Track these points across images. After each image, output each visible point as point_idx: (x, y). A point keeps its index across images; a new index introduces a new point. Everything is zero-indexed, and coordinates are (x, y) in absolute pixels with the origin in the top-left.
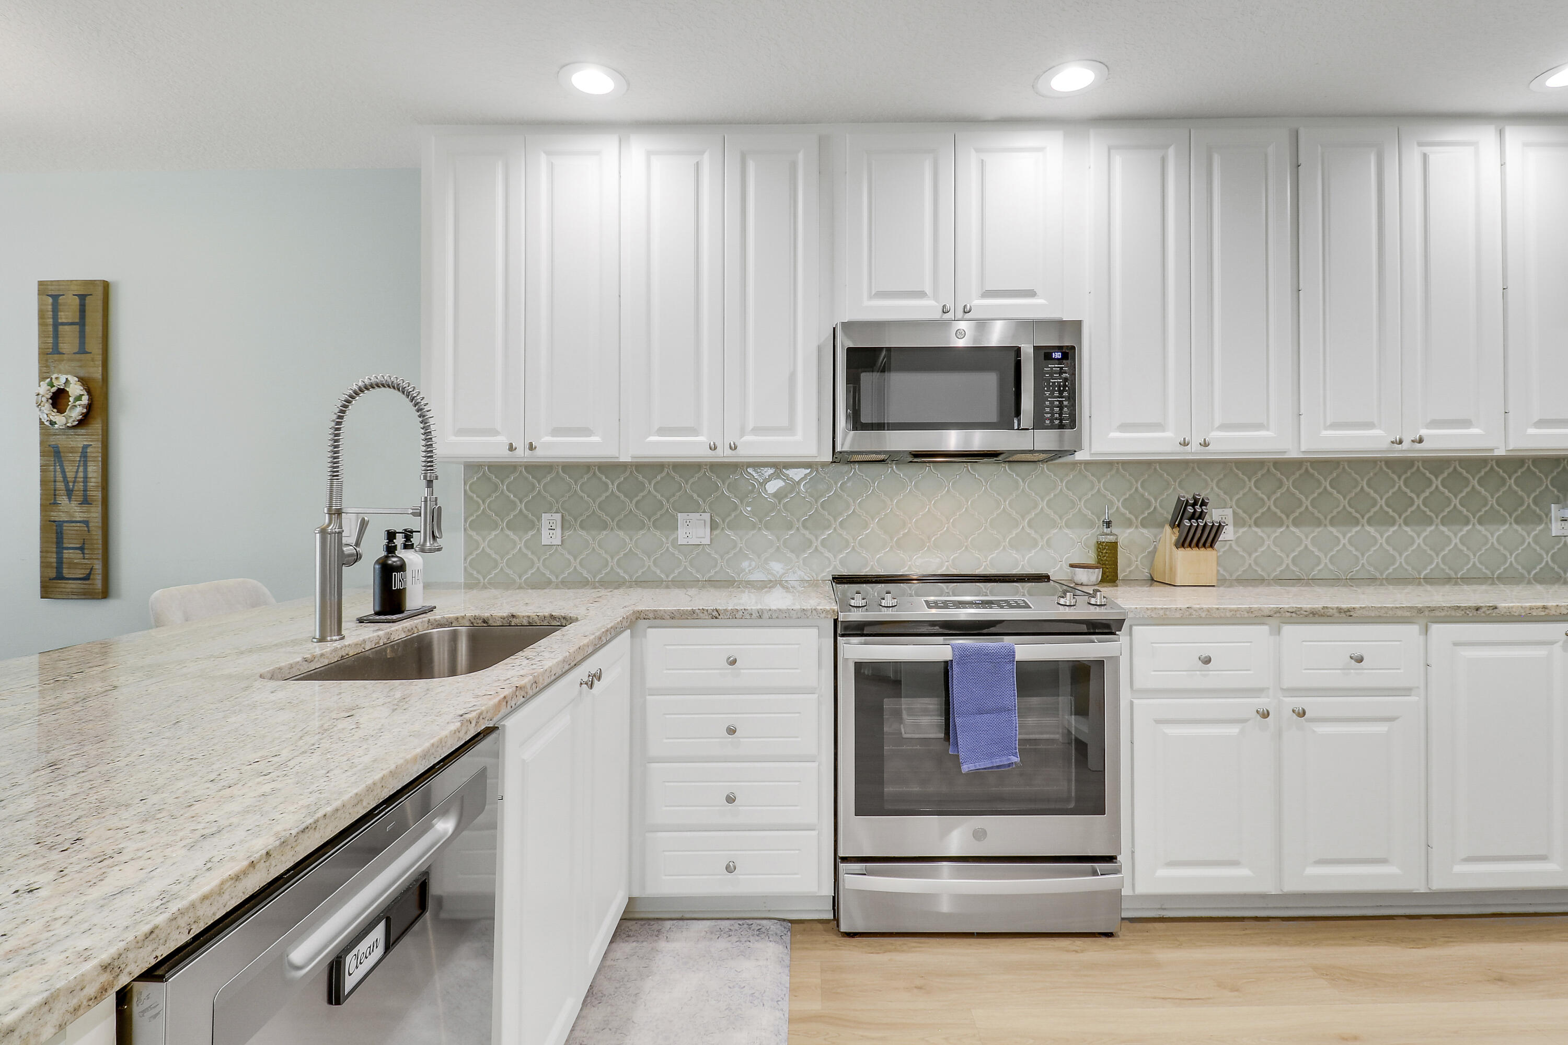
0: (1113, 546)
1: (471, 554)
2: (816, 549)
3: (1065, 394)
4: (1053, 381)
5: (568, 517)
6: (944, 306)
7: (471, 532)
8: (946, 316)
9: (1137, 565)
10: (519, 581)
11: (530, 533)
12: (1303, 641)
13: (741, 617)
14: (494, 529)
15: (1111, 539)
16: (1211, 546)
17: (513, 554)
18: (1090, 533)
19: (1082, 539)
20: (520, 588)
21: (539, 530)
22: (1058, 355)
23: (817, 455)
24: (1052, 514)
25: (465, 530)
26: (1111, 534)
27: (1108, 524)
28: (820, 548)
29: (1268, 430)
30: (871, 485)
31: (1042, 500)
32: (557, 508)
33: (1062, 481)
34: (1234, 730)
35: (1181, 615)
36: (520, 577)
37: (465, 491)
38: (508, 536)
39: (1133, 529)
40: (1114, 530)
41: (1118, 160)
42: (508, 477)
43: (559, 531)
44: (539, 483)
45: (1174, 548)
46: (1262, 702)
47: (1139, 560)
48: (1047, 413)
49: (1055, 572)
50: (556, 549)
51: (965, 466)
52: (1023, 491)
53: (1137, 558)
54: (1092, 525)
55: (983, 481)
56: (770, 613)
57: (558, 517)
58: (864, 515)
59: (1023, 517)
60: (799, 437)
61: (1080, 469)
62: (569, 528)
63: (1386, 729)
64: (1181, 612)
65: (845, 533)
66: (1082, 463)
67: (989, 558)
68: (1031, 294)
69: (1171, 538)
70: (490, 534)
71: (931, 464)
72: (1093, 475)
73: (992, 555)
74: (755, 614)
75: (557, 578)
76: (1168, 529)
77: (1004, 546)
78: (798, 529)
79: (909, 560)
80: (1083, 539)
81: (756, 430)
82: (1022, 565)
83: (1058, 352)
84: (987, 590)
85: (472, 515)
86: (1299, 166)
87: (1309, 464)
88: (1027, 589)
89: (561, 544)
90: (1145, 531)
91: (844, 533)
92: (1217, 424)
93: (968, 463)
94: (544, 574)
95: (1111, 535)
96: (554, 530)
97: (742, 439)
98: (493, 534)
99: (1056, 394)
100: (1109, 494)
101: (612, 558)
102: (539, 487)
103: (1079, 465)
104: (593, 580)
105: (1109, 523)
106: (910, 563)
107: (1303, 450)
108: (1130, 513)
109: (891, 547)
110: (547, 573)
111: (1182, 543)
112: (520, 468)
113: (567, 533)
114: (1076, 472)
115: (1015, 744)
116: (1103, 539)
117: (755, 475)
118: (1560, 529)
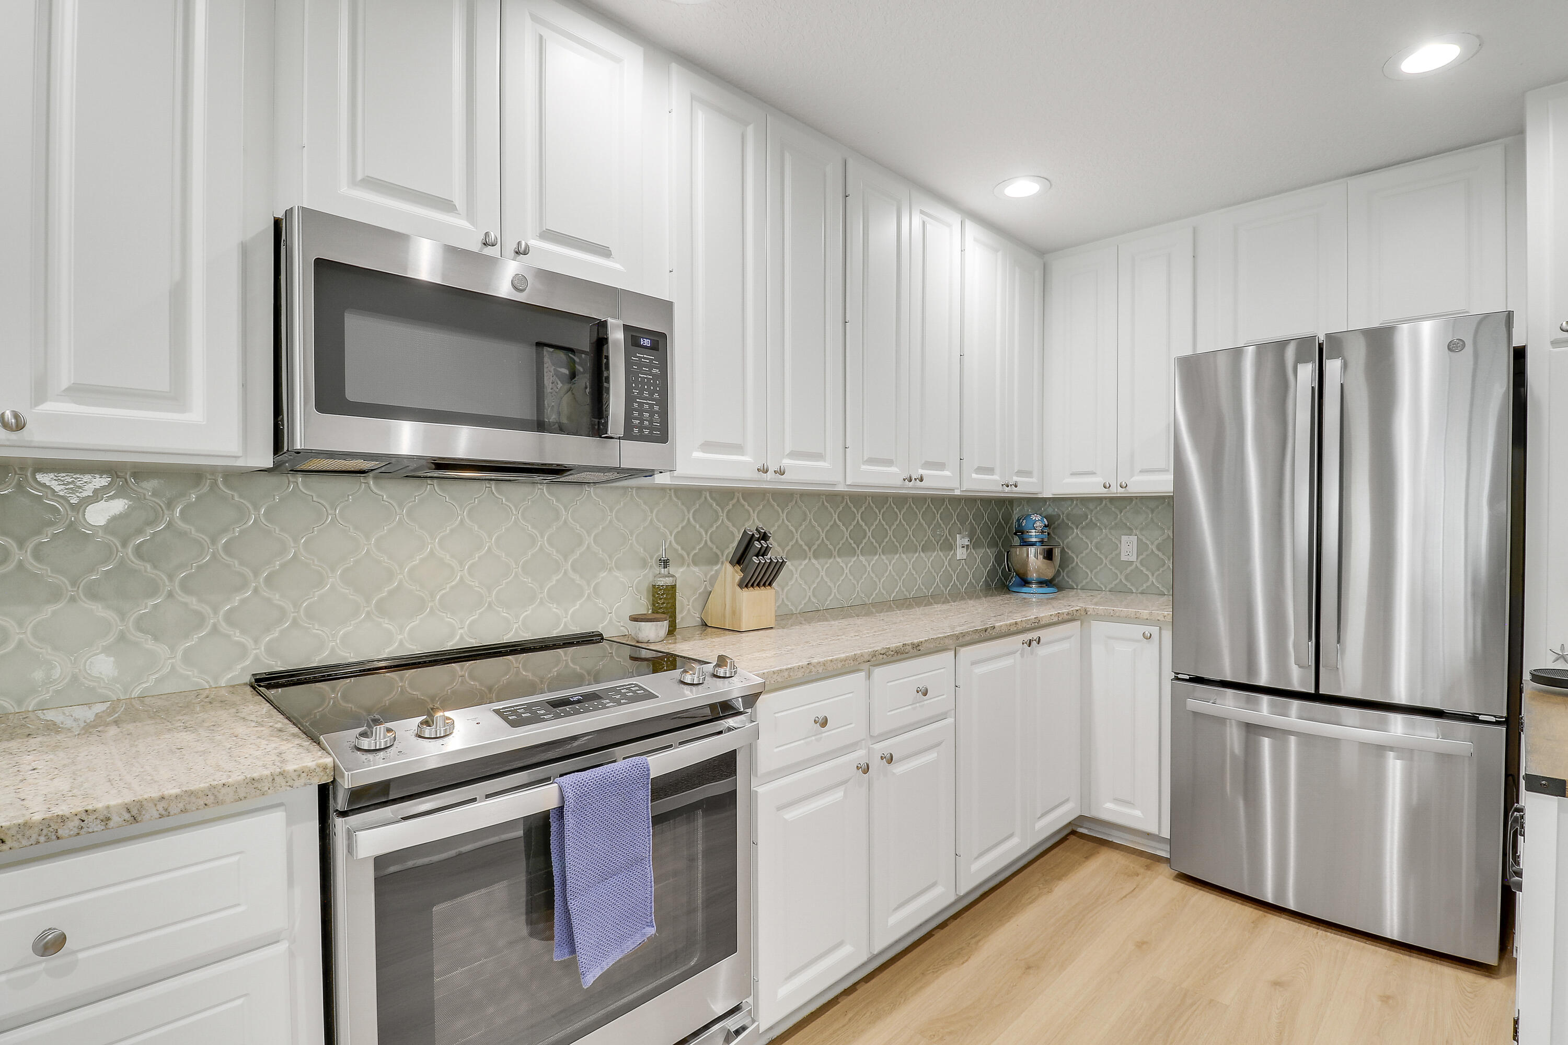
0: (671, 590)
2: (215, 629)
3: (656, 395)
4: (642, 376)
6: (487, 234)
8: (488, 251)
9: (689, 610)
12: (888, 682)
13: (76, 831)
15: (668, 581)
16: (770, 584)
18: (642, 574)
19: (633, 583)
22: (646, 342)
23: (240, 454)
24: (601, 552)
26: (670, 575)
27: (665, 563)
28: (224, 627)
29: (825, 461)
30: (329, 512)
31: (589, 535)
33: (611, 511)
34: (838, 795)
35: (803, 674)
39: (685, 568)
40: (672, 569)
41: (701, 116)
45: (738, 589)
46: (859, 756)
47: (690, 604)
48: (636, 418)
49: (603, 628)
51: (488, 485)
52: (565, 522)
53: (689, 602)
54: (644, 564)
55: (513, 508)
56: (163, 804)
58: (316, 562)
59: (566, 557)
60: (196, 414)
61: (632, 495)
63: (936, 755)
64: (803, 670)
65: (277, 596)
66: (634, 487)
67: (521, 617)
68: (605, 252)
69: (733, 578)
71: (435, 481)
72: (645, 503)
73: (525, 613)
74: (120, 815)
76: (729, 567)
77: (541, 598)
78: (170, 595)
79: (399, 633)
80: (635, 583)
81: (78, 392)
82: (565, 621)
83: (646, 339)
84: (519, 664)
86: (847, 196)
87: (824, 497)
88: (570, 655)
90: (696, 569)
91: (276, 598)
92: (787, 451)
93: (491, 482)
95: (668, 577)
97: (40, 407)
99: (646, 394)
100: (662, 526)
103: (630, 490)
105: (667, 562)
106: (400, 637)
107: (848, 483)
108: (682, 549)
109: (368, 613)
111: (745, 584)
114: (628, 499)
115: (651, 908)
116: (662, 582)
117: (57, 489)
118: (961, 554)
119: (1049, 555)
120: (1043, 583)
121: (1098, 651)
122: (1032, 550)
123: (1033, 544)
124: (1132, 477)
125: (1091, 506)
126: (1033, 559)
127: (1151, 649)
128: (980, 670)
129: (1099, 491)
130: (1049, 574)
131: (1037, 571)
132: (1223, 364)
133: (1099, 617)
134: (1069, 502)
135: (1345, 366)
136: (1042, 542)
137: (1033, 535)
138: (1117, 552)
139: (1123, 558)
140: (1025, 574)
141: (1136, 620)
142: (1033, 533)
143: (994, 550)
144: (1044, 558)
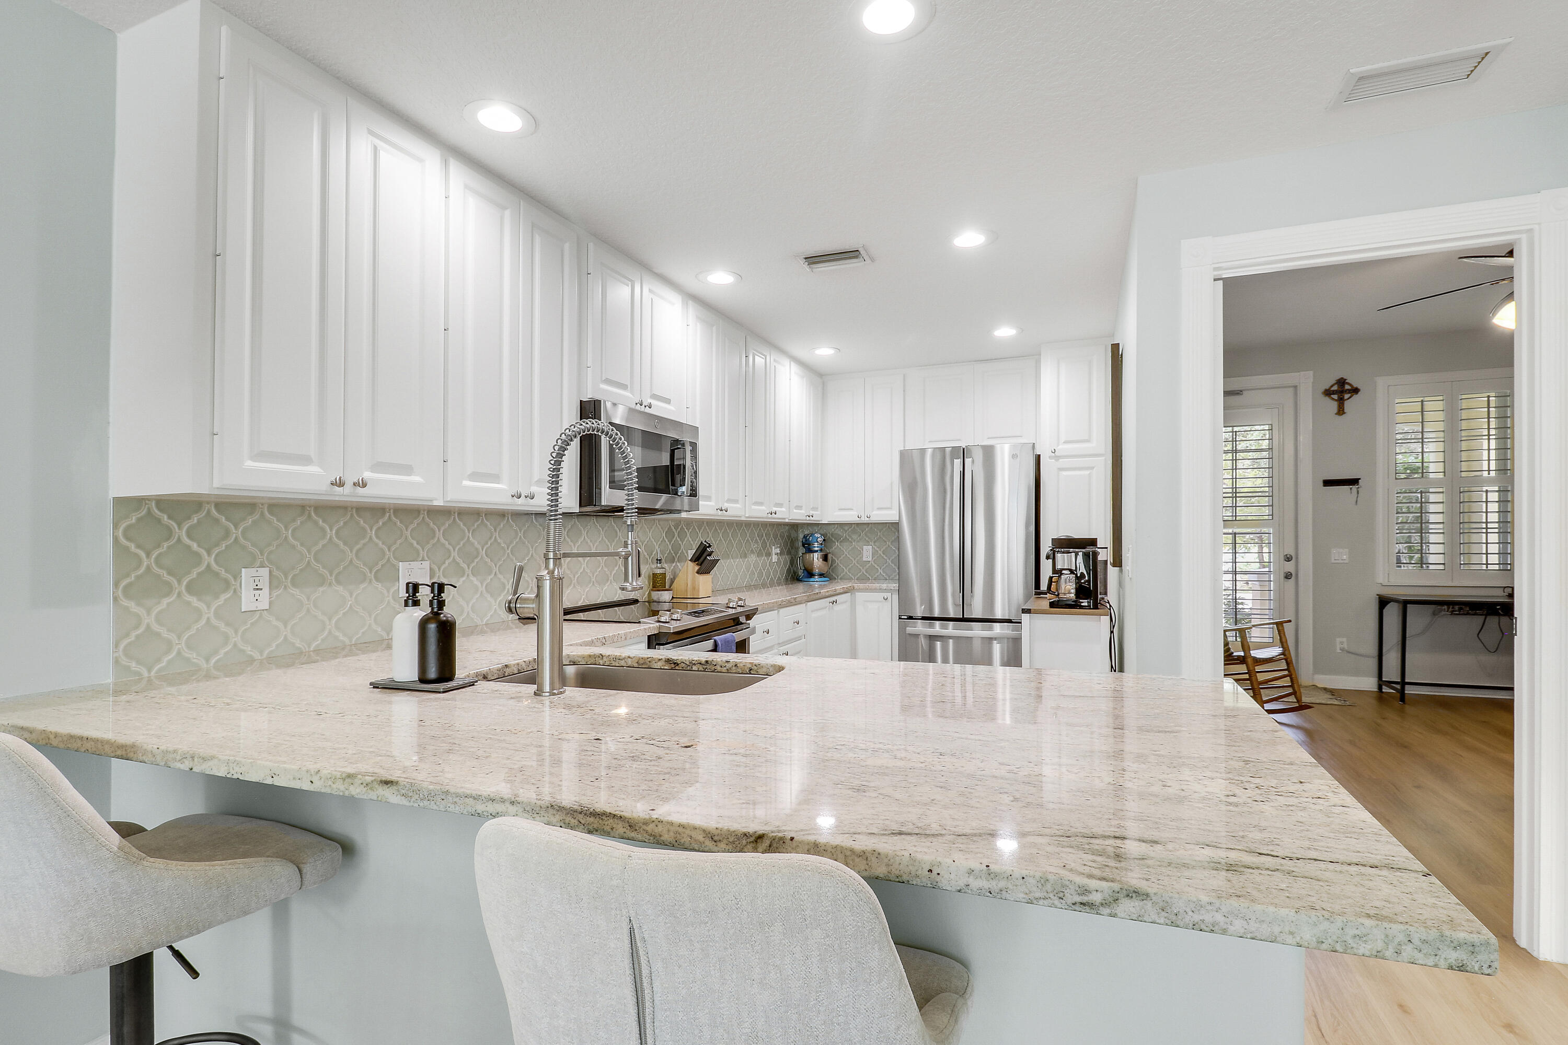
1: (127, 635)
5: (276, 573)
7: (125, 603)
10: (205, 666)
11: (223, 597)
14: (167, 595)
15: (663, 571)
17: (198, 629)
20: (208, 677)
21: (237, 594)
25: (115, 599)
26: (663, 568)
27: (660, 561)
32: (261, 562)
36: (207, 660)
37: (116, 539)
38: (189, 603)
42: (189, 518)
43: (266, 591)
44: (236, 527)
45: (697, 575)
50: (261, 616)
57: (265, 572)
62: (277, 587)
68: (668, 401)
69: (693, 569)
70: (159, 603)
75: (261, 653)
76: (690, 563)
85: (128, 575)
89: (268, 608)
94: (243, 651)
96: (261, 589)
98: (165, 602)
100: (653, 541)
101: (330, 619)
102: (236, 533)
104: (307, 650)
110: (248, 649)
111: (701, 572)
112: (207, 507)
113: (275, 594)
116: (658, 571)
118: (775, 558)
119: (825, 558)
120: (821, 575)
121: (860, 609)
122: (816, 555)
123: (816, 551)
124: (872, 511)
125: (846, 528)
126: (816, 560)
127: (887, 605)
128: (815, 615)
129: (854, 519)
130: (825, 570)
131: (818, 568)
132: (916, 455)
133: (860, 590)
134: (833, 526)
135: (973, 462)
136: (821, 550)
137: (816, 546)
138: (861, 556)
139: (865, 559)
140: (812, 570)
141: (881, 590)
142: (816, 544)
143: (789, 556)
144: (823, 560)
